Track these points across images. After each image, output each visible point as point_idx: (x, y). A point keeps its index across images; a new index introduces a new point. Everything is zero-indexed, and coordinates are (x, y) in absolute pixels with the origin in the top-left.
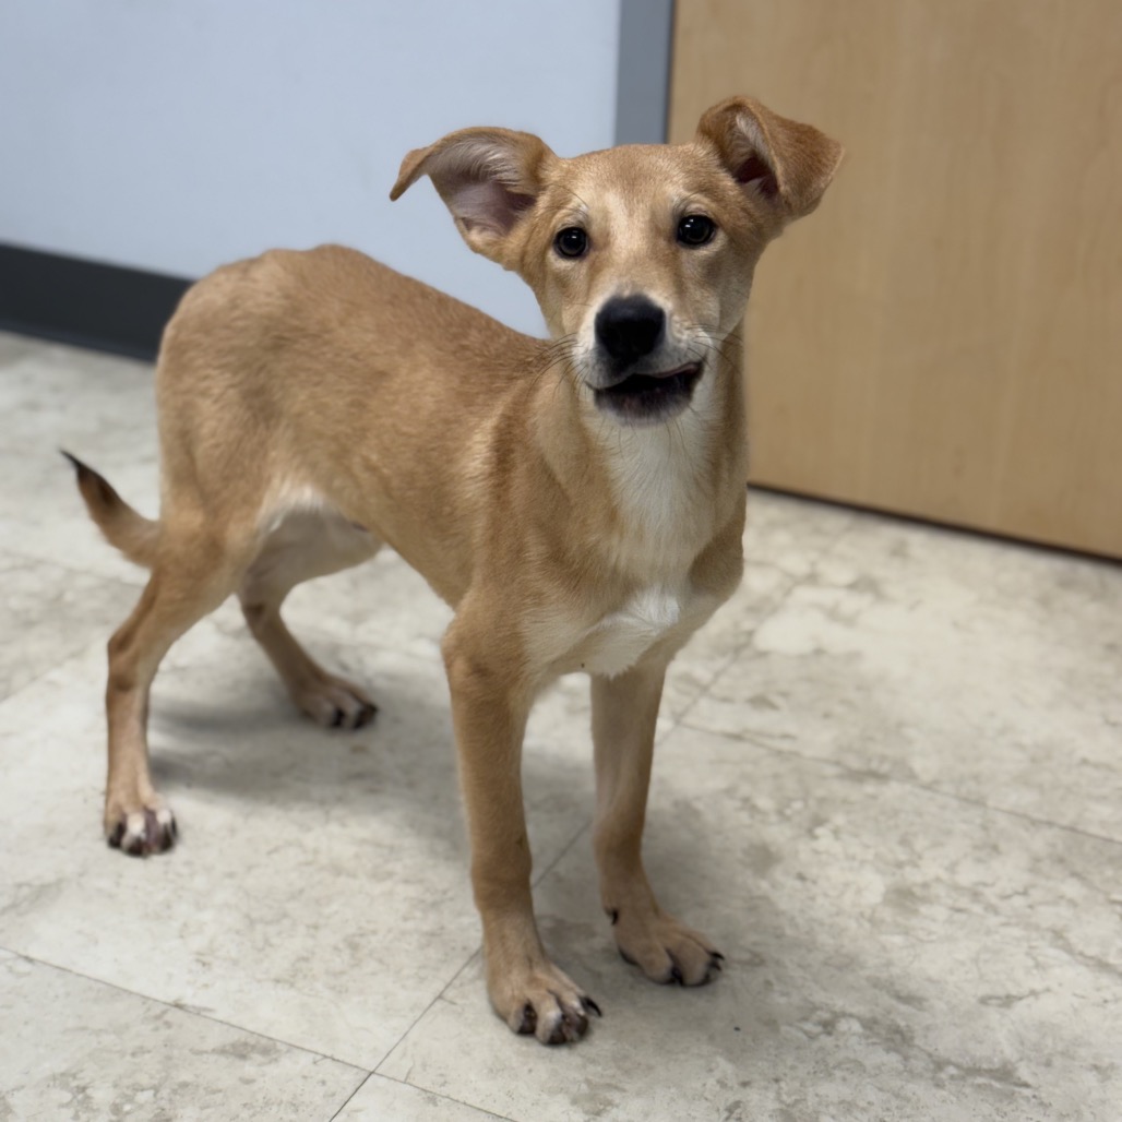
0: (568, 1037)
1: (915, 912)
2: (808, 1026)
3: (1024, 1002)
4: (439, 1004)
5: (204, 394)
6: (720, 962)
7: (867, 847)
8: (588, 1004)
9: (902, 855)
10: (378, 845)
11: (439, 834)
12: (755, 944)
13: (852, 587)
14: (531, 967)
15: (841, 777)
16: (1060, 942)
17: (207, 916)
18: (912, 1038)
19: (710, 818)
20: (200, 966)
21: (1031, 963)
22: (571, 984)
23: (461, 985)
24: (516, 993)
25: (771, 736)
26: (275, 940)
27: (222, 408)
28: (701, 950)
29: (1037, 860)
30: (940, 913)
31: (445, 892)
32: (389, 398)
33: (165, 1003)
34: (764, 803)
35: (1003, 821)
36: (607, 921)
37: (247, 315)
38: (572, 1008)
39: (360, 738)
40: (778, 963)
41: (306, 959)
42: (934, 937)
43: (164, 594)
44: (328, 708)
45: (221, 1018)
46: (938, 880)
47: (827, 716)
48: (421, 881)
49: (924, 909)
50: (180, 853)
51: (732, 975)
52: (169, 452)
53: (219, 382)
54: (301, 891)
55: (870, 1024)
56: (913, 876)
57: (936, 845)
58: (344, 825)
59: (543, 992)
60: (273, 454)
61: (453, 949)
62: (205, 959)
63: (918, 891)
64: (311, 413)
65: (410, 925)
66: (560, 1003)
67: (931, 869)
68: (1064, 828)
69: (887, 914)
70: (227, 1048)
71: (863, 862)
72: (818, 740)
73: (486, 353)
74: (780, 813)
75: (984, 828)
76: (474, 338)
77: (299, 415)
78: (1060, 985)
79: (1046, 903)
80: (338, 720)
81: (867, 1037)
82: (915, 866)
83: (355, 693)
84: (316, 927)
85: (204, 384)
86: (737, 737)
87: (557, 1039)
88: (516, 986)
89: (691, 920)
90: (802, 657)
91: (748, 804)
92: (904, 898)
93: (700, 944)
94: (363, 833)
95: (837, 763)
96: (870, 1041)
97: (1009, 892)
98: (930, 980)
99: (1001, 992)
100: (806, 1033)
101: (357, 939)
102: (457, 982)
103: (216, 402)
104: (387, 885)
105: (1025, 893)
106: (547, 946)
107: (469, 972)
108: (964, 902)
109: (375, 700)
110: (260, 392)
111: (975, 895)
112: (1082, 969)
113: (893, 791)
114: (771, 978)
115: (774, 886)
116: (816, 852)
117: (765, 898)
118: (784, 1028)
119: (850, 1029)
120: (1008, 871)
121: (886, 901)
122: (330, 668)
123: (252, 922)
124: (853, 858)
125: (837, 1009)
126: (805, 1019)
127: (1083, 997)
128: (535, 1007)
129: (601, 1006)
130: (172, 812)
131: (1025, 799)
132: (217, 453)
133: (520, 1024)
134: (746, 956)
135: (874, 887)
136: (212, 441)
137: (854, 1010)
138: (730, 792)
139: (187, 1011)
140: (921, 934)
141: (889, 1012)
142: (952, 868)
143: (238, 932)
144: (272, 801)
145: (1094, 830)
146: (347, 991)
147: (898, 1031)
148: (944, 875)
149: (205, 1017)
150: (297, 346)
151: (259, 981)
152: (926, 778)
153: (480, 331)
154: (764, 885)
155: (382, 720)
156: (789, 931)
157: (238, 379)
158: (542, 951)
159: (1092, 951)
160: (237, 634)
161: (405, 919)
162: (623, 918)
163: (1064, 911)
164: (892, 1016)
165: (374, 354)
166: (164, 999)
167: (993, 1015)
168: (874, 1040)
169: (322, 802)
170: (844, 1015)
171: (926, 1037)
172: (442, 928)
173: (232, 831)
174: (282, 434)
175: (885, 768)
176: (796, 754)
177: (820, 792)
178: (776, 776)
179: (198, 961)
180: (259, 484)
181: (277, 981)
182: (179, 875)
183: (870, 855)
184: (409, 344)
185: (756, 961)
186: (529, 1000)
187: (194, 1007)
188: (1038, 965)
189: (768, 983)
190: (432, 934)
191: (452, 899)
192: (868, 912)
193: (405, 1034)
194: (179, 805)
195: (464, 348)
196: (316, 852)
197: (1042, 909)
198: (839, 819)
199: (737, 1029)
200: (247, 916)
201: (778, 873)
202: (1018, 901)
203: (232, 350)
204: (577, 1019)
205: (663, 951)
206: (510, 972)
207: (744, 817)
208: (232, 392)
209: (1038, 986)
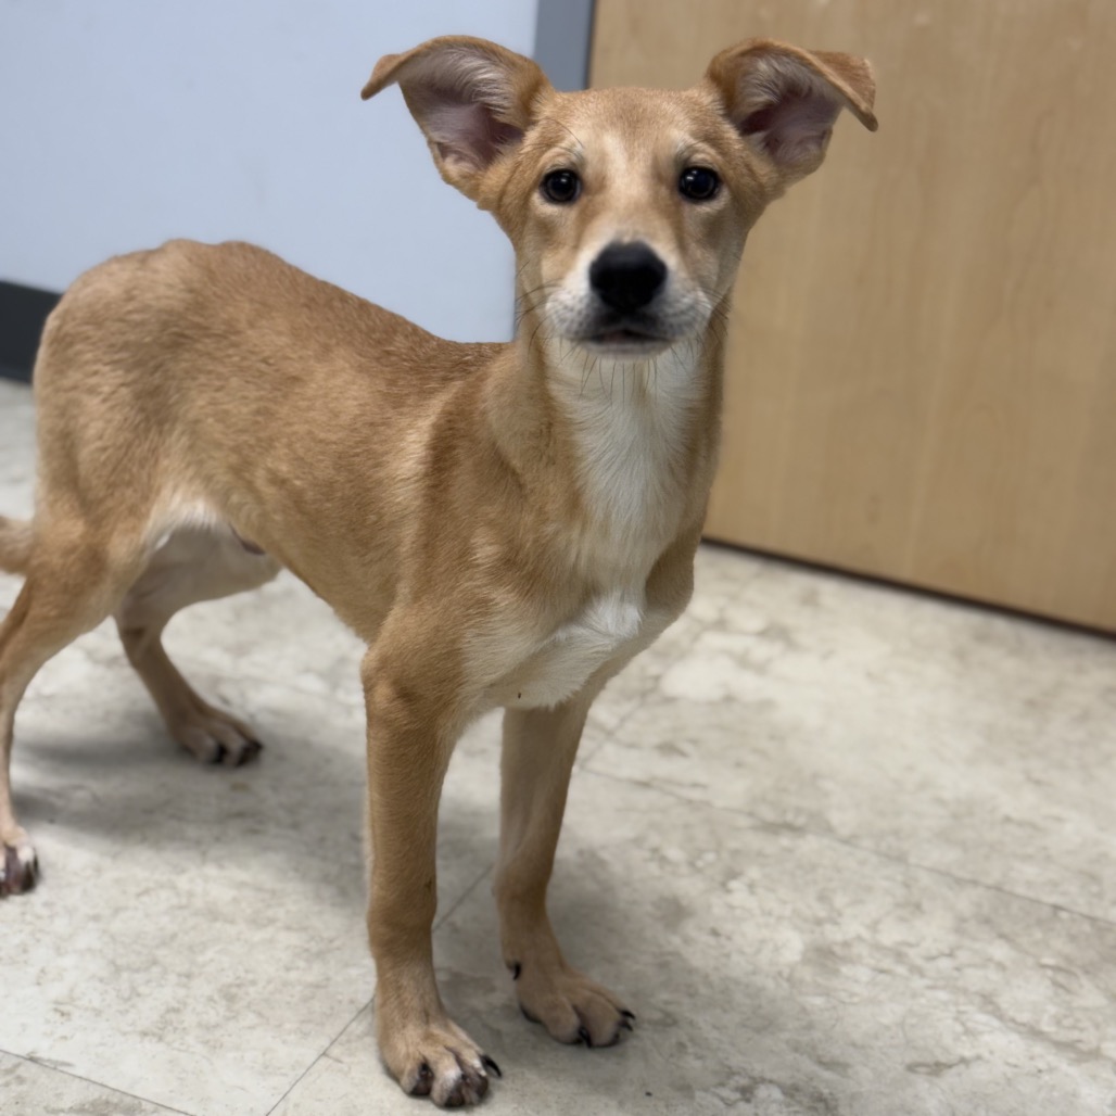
0: (467, 1099)
1: (836, 972)
2: (725, 1093)
3: (954, 1070)
4: (324, 1061)
5: (92, 391)
6: (631, 1021)
7: (784, 902)
8: (488, 1063)
9: (822, 914)
10: (259, 889)
11: (326, 879)
12: (667, 1003)
13: (763, 634)
14: (427, 1022)
15: (755, 828)
16: (990, 1008)
17: (68, 961)
18: (836, 1108)
19: (617, 868)
20: (58, 1016)
21: (959, 1028)
22: (470, 1042)
23: (349, 1041)
24: (411, 1049)
25: (680, 785)
26: (143, 989)
27: (112, 408)
28: (611, 1007)
29: (963, 920)
30: (863, 974)
31: (331, 941)
32: (303, 404)
33: (18, 1056)
34: (674, 853)
35: (925, 879)
36: (511, 975)
37: (145, 309)
38: (473, 1067)
39: (240, 776)
40: (691, 1023)
41: (176, 1011)
42: (856, 999)
43: (36, 611)
44: (210, 743)
45: (79, 1074)
46: (859, 938)
47: (739, 765)
48: (304, 929)
49: (845, 969)
50: (41, 893)
51: (643, 1037)
52: (48, 454)
53: (109, 379)
54: (174, 936)
55: (791, 1091)
56: (834, 934)
57: (857, 902)
58: (221, 867)
59: (441, 1049)
60: (164, 463)
61: (340, 1002)
62: (64, 1008)
63: (838, 950)
64: (210, 420)
65: (293, 975)
66: (460, 1062)
67: (851, 927)
68: (989, 887)
69: (807, 974)
70: (86, 1107)
71: (780, 918)
72: (731, 790)
73: (415, 358)
74: (692, 864)
75: (907, 885)
76: (400, 343)
77: (197, 422)
78: (991, 1052)
79: (974, 966)
80: (220, 756)
81: (788, 1105)
82: (836, 923)
83: (239, 728)
84: (189, 976)
85: (93, 381)
86: (645, 785)
87: (454, 1101)
88: (411, 1044)
89: (596, 976)
90: (711, 704)
91: (657, 855)
92: (825, 957)
93: (609, 1001)
94: (242, 875)
95: (751, 814)
96: (792, 1109)
97: (934, 953)
98: (854, 1045)
99: (929, 1059)
100: (722, 1099)
101: (234, 990)
102: (343, 1038)
103: (104, 401)
104: (268, 932)
105: (951, 955)
106: (444, 1001)
107: (359, 1028)
108: (887, 963)
109: (261, 737)
110: (155, 392)
111: (899, 956)
112: (1014, 1037)
113: (809, 845)
114: (684, 1039)
115: (687, 941)
116: (731, 907)
117: (676, 954)
118: (699, 1094)
119: (769, 1096)
120: (933, 932)
121: (806, 961)
122: (212, 700)
123: (118, 970)
124: (770, 914)
125: (756, 1074)
126: (722, 1085)
127: (1016, 1066)
128: (432, 1066)
129: (502, 1067)
130: (34, 849)
131: (948, 856)
132: (103, 457)
133: (414, 1084)
134: (657, 1016)
135: (792, 945)
136: (99, 444)
137: (774, 1076)
138: (638, 842)
139: (41, 1065)
140: (843, 996)
141: (811, 1079)
142: (874, 926)
143: (101, 980)
144: (144, 840)
145: (1021, 890)
146: (221, 1046)
147: (821, 1099)
148: (866, 934)
149: (62, 1072)
150: (199, 346)
151: (124, 1034)
152: (844, 832)
153: (406, 336)
154: (676, 940)
155: (266, 757)
156: (703, 990)
157: (131, 377)
158: (440, 1006)
159: (1024, 1017)
160: (111, 662)
161: (288, 969)
162: (526, 973)
163: (994, 975)
164: (815, 1084)
165: (286, 358)
166: (16, 1052)
167: (922, 1083)
168: (796, 1108)
169: (198, 843)
170: (763, 1080)
171: (851, 1106)
172: (328, 979)
173: (98, 870)
174: (177, 441)
175: (801, 821)
176: (708, 804)
177: (732, 844)
178: (687, 826)
179: (56, 1010)
180: (148, 495)
181: (144, 1034)
182: (39, 917)
183: (787, 911)
184: (326, 349)
185: (669, 1021)
186: (425, 1058)
187: (49, 1060)
188: (967, 1032)
189: (681, 1046)
190: (317, 986)
191: (338, 949)
192: (786, 972)
193: (285, 1095)
194: (42, 844)
195: (389, 353)
196: (190, 894)
197: (969, 972)
198: (754, 873)
199: (649, 1094)
200: (113, 963)
201: (690, 927)
202: (945, 964)
203: (125, 346)
204: (478, 1080)
205: (569, 1008)
206: (404, 1027)
207: (653, 868)
208: (124, 391)
209: (967, 1053)
